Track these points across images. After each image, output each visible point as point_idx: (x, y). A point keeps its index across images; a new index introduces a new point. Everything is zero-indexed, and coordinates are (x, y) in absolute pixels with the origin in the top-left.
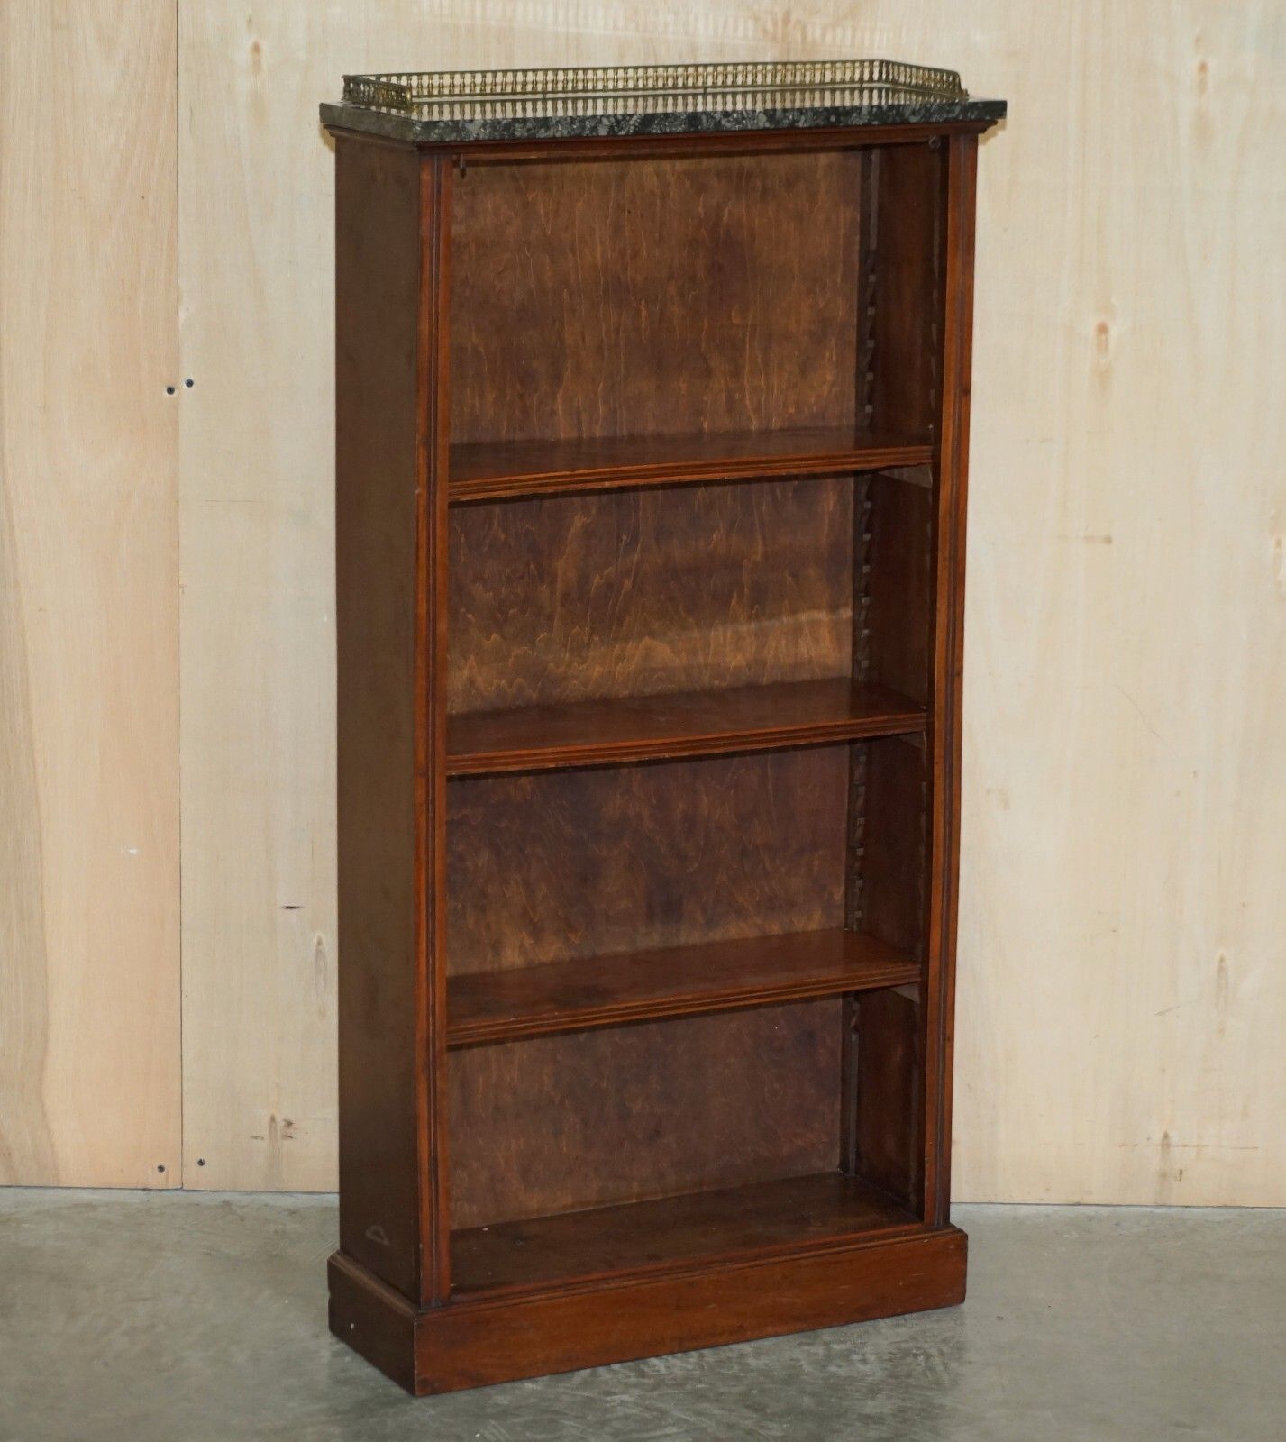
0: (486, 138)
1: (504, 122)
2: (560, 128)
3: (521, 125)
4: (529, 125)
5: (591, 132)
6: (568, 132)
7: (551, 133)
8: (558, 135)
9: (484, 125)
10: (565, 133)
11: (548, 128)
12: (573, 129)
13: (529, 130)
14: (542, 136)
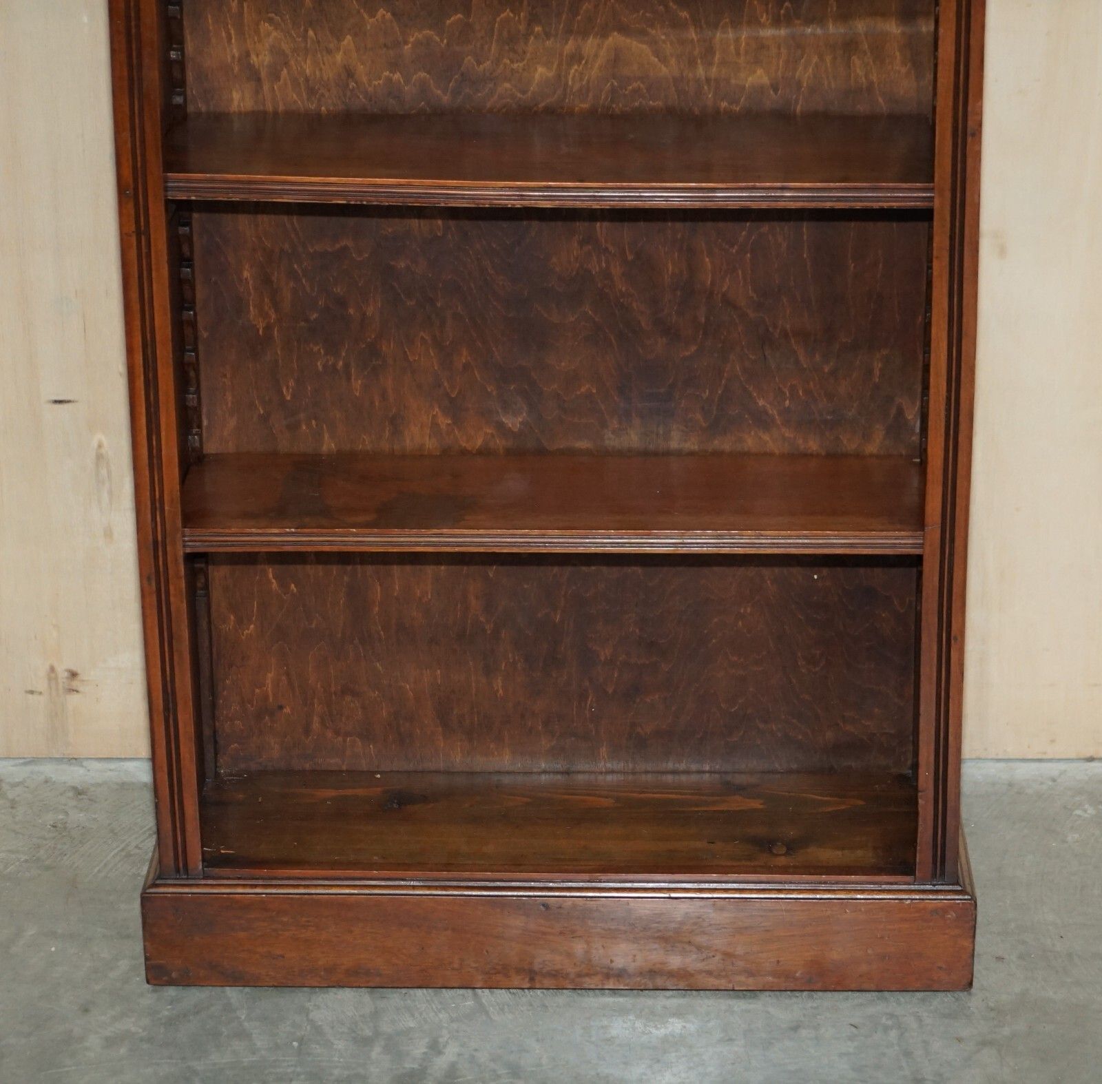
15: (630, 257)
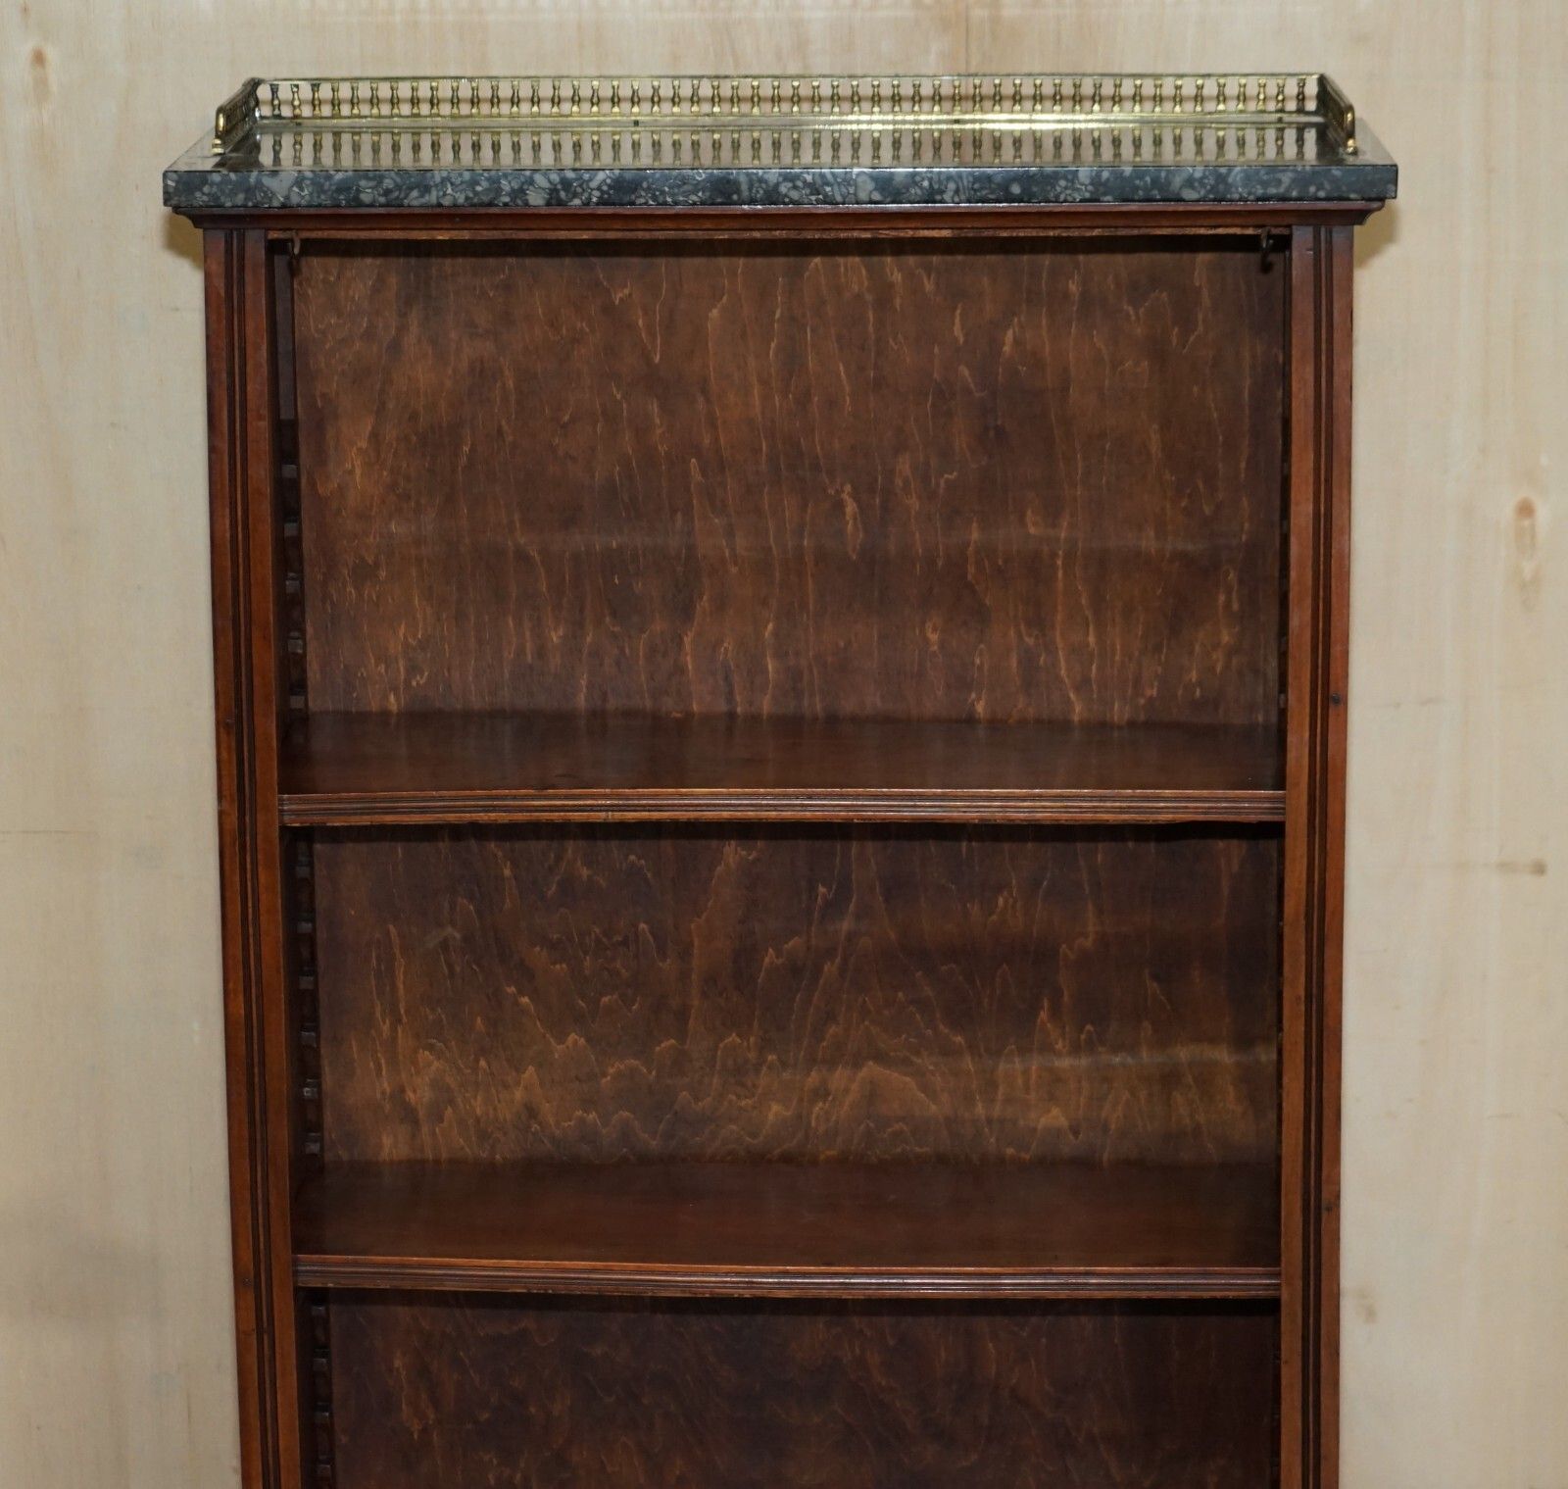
0: (303, 202)
1: (339, 176)
2: (449, 191)
3: (372, 184)
4: (388, 183)
5: (513, 199)
6: (467, 198)
7: (432, 198)
8: (446, 202)
9: (299, 182)
10: (461, 200)
11: (426, 189)
12: (476, 193)
13: (387, 192)
14: (415, 203)
15: (891, 1342)
